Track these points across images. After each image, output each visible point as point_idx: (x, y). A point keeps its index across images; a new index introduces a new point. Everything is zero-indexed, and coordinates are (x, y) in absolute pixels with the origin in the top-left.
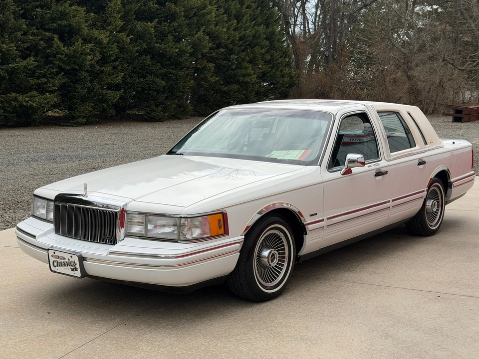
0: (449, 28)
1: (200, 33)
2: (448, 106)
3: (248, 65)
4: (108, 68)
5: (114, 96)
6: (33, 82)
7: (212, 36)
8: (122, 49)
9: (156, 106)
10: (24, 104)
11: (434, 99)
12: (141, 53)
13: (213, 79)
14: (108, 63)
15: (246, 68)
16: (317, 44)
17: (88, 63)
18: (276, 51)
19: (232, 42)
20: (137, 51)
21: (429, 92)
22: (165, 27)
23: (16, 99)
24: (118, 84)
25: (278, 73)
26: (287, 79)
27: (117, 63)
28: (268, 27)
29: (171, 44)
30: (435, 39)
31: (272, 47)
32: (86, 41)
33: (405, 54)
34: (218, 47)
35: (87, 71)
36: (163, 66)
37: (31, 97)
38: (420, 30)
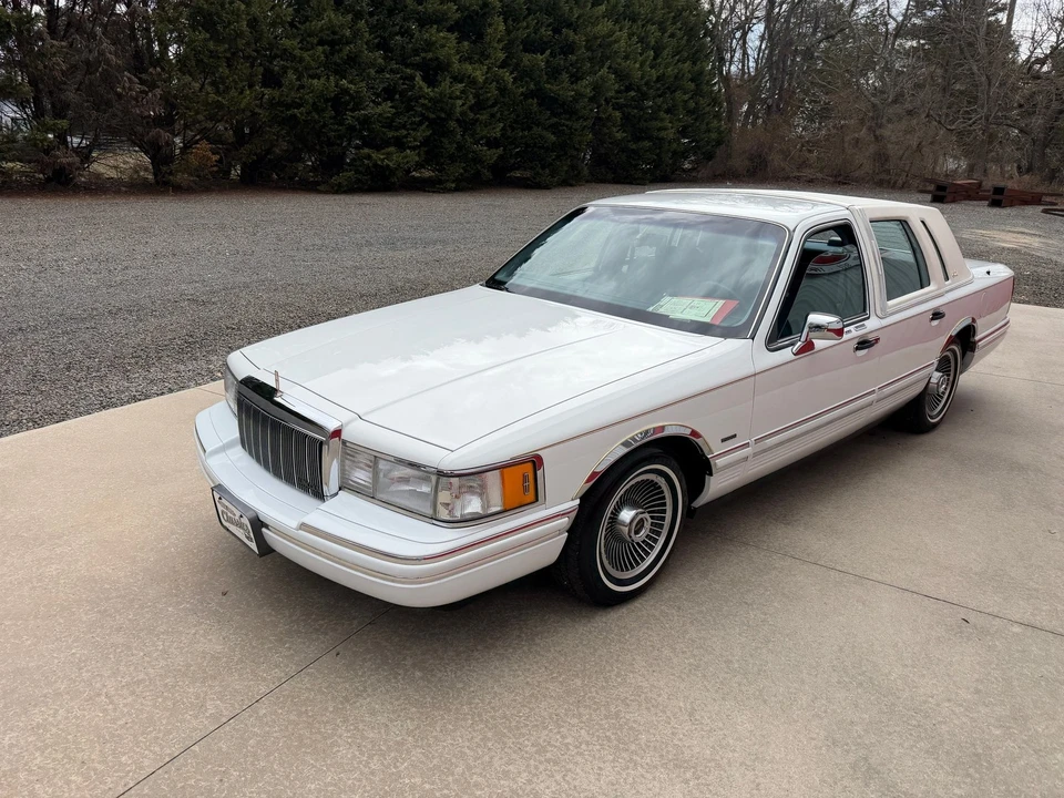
0: (939, 71)
1: (604, 70)
2: (926, 180)
3: (665, 115)
4: (484, 117)
5: (492, 155)
6: (391, 134)
7: (621, 75)
8: (503, 90)
9: (543, 168)
10: (379, 163)
11: (907, 169)
12: (526, 96)
13: (619, 136)
14: (485, 109)
15: (662, 120)
16: (758, 89)
17: (458, 109)
18: (703, 97)
19: (646, 84)
20: (522, 94)
21: (901, 159)
22: (560, 61)
23: (369, 157)
24: (495, 138)
25: (704, 127)
26: (714, 136)
27: (496, 109)
28: (694, 63)
29: (566, 85)
30: (918, 86)
31: (698, 92)
32: (457, 79)
33: (874, 106)
34: (628, 89)
35: (458, 121)
36: (554, 114)
37: (388, 154)
38: (900, 73)
